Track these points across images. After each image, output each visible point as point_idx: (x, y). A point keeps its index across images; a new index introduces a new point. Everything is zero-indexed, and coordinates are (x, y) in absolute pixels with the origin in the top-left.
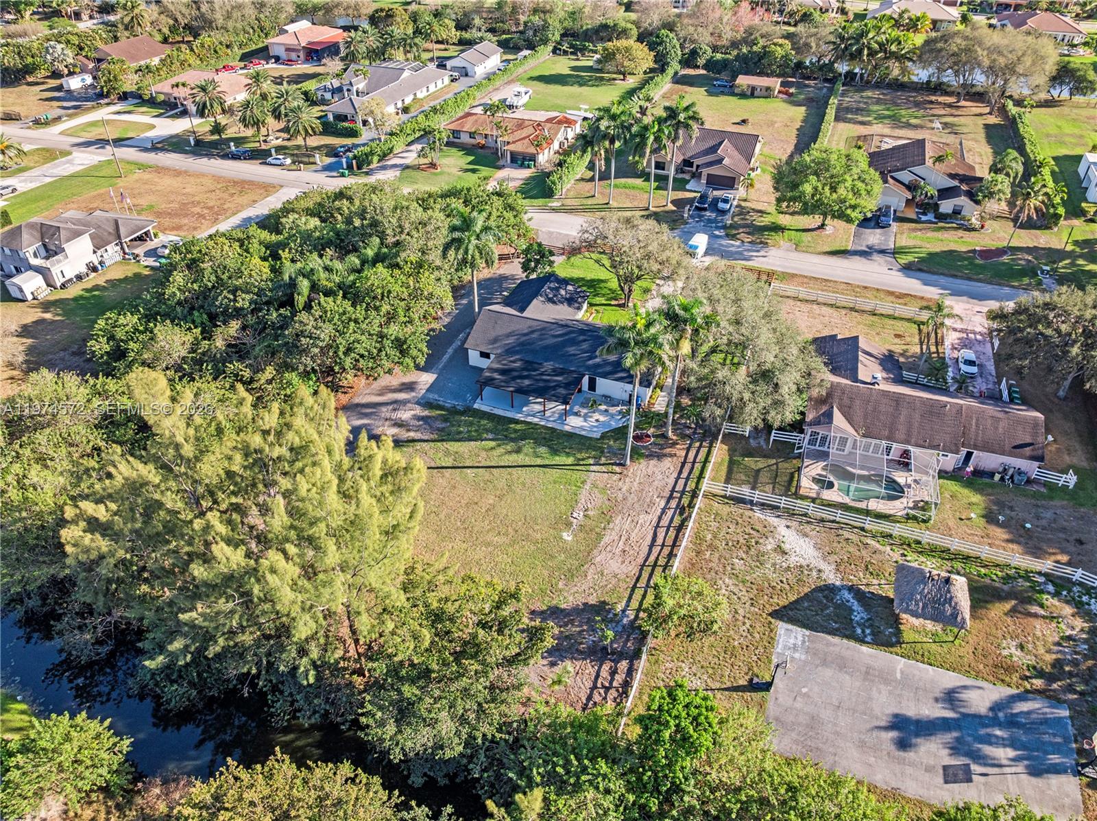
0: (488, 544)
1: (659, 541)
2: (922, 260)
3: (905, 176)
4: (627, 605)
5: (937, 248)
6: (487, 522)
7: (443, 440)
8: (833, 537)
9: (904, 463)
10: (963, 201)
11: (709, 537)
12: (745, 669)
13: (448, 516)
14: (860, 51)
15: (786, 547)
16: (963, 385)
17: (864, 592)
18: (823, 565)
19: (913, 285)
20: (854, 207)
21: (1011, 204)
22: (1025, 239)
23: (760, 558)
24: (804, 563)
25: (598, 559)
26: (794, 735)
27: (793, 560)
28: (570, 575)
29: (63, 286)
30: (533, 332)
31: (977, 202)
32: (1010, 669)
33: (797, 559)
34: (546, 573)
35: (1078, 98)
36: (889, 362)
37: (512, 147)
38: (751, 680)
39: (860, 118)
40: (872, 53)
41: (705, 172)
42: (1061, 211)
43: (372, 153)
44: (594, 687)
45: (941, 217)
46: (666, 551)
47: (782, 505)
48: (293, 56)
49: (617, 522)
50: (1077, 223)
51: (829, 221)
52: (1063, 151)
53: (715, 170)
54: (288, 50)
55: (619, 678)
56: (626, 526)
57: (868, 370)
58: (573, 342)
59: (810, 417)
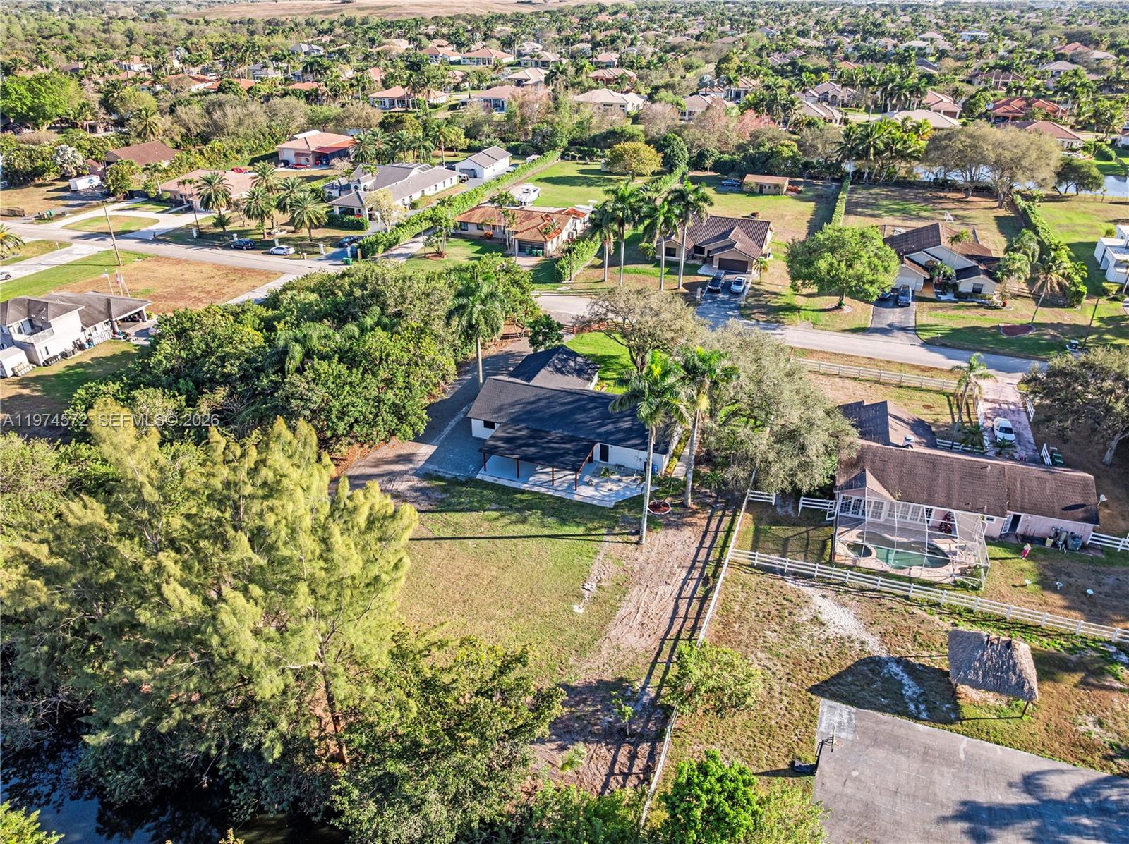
0: (490, 618)
1: (682, 613)
2: (946, 336)
3: (921, 257)
4: (647, 682)
5: (959, 325)
6: (488, 595)
7: (442, 511)
8: (874, 607)
9: (946, 528)
10: (982, 279)
11: (737, 608)
12: (785, 751)
13: (446, 589)
14: (866, 151)
15: (823, 618)
16: (1003, 449)
17: (914, 665)
18: (866, 637)
19: (937, 359)
20: (872, 283)
21: (1031, 281)
22: (1048, 316)
23: (795, 630)
24: (845, 635)
25: (613, 633)
26: (846, 826)
27: (832, 632)
28: (582, 650)
29: (47, 363)
30: (539, 400)
31: (997, 280)
32: (1090, 748)
33: (836, 630)
34: (554, 648)
36: (919, 427)
37: (519, 236)
38: (793, 763)
39: (870, 212)
40: (878, 153)
41: (717, 256)
42: (1083, 289)
43: (377, 243)
44: (611, 773)
45: (961, 296)
46: (689, 623)
47: (816, 574)
48: (303, 160)
49: (634, 593)
50: (1103, 301)
51: (846, 300)
52: (1076, 239)
53: (727, 255)
54: (297, 154)
55: (640, 764)
56: (644, 598)
57: (899, 433)
58: (583, 409)
59: (841, 481)
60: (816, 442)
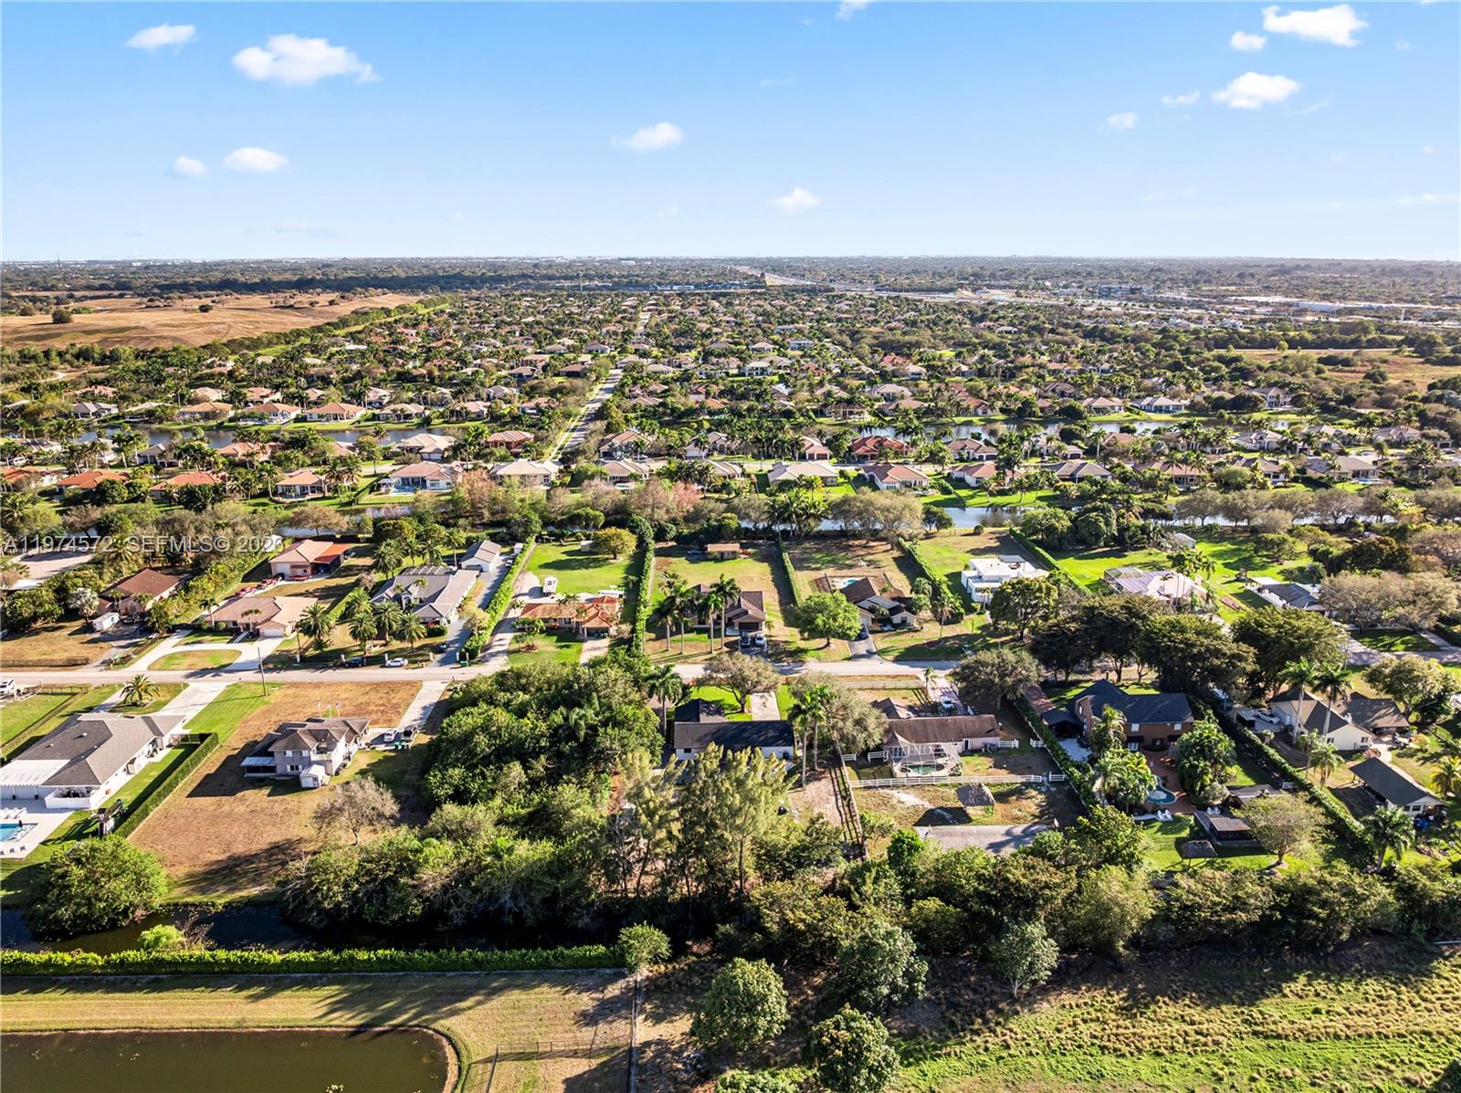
1: (843, 812)
2: (902, 654)
3: (866, 604)
5: (906, 645)
8: (921, 791)
9: (939, 753)
10: (905, 614)
11: (865, 805)
14: (790, 516)
15: (902, 800)
16: (951, 712)
17: (946, 808)
18: (923, 803)
20: (850, 629)
21: (934, 611)
22: (949, 631)
23: (893, 807)
24: (915, 804)
27: (908, 804)
31: (914, 613)
32: (1018, 819)
33: (910, 803)
35: (943, 531)
36: (910, 708)
37: (588, 625)
39: (811, 566)
40: (798, 516)
41: (736, 621)
42: (962, 610)
45: (896, 626)
47: (891, 784)
48: (300, 571)
50: (973, 616)
51: (832, 640)
52: (949, 571)
53: (744, 619)
54: (293, 567)
57: (903, 713)
59: (885, 741)
60: (871, 723)
